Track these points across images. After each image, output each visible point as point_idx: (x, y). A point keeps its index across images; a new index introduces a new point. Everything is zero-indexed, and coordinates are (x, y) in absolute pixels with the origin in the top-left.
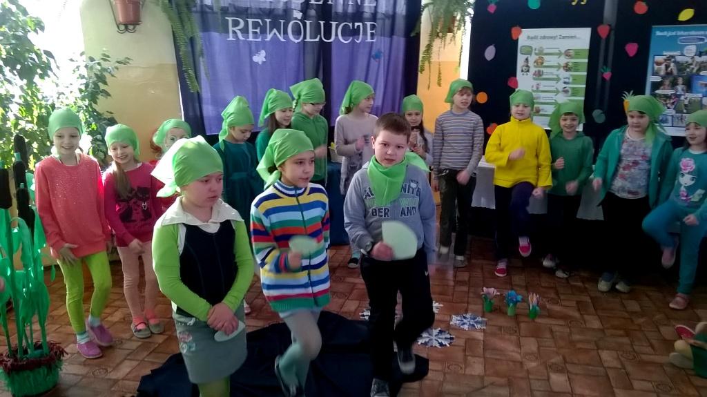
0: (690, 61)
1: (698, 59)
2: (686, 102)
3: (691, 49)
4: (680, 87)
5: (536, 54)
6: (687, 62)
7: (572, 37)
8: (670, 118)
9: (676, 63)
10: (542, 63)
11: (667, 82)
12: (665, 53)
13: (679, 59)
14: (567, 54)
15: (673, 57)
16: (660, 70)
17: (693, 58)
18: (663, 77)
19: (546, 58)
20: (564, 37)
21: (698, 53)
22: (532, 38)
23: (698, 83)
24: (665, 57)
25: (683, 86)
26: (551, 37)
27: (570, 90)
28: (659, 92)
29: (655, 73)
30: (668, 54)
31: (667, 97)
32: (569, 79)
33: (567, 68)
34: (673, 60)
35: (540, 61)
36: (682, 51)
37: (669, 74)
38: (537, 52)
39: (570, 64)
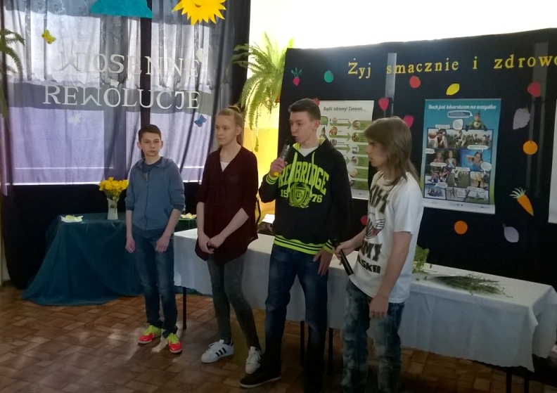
0: (458, 135)
1: (465, 133)
2: (456, 176)
3: (459, 124)
4: (451, 161)
5: (331, 124)
6: (456, 135)
7: (359, 109)
8: (443, 191)
9: (447, 136)
10: (336, 133)
11: (440, 155)
12: (436, 126)
13: (449, 132)
14: (355, 125)
15: (444, 130)
16: (433, 143)
17: (460, 132)
18: (436, 150)
19: (339, 128)
20: (353, 109)
21: (465, 127)
22: (328, 109)
23: (466, 157)
24: (437, 130)
25: (453, 159)
26: (343, 109)
27: (357, 160)
28: (433, 164)
29: (429, 146)
30: (440, 127)
31: (440, 170)
32: (356, 148)
33: (355, 139)
34: (444, 133)
35: (334, 131)
36: (451, 125)
37: (441, 147)
38: (332, 122)
39: (357, 135)
